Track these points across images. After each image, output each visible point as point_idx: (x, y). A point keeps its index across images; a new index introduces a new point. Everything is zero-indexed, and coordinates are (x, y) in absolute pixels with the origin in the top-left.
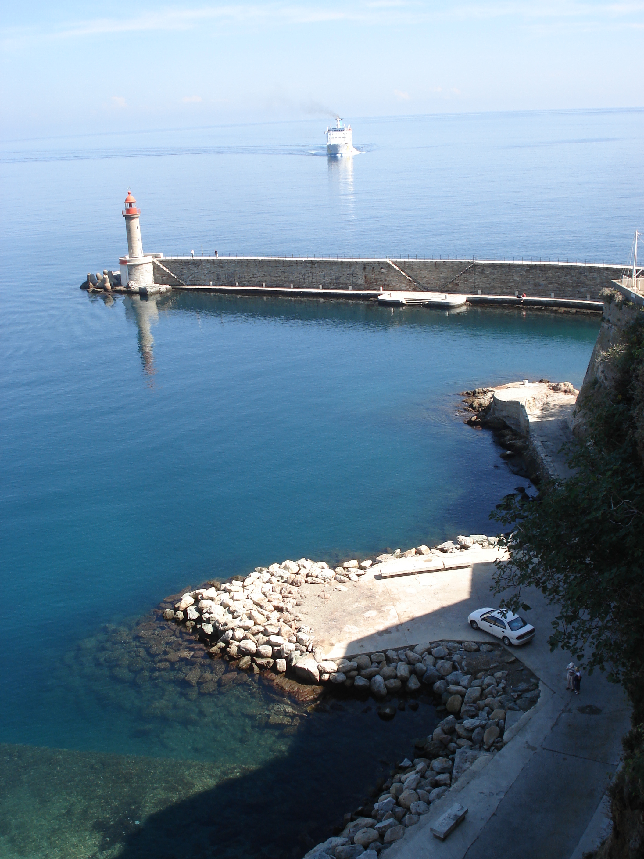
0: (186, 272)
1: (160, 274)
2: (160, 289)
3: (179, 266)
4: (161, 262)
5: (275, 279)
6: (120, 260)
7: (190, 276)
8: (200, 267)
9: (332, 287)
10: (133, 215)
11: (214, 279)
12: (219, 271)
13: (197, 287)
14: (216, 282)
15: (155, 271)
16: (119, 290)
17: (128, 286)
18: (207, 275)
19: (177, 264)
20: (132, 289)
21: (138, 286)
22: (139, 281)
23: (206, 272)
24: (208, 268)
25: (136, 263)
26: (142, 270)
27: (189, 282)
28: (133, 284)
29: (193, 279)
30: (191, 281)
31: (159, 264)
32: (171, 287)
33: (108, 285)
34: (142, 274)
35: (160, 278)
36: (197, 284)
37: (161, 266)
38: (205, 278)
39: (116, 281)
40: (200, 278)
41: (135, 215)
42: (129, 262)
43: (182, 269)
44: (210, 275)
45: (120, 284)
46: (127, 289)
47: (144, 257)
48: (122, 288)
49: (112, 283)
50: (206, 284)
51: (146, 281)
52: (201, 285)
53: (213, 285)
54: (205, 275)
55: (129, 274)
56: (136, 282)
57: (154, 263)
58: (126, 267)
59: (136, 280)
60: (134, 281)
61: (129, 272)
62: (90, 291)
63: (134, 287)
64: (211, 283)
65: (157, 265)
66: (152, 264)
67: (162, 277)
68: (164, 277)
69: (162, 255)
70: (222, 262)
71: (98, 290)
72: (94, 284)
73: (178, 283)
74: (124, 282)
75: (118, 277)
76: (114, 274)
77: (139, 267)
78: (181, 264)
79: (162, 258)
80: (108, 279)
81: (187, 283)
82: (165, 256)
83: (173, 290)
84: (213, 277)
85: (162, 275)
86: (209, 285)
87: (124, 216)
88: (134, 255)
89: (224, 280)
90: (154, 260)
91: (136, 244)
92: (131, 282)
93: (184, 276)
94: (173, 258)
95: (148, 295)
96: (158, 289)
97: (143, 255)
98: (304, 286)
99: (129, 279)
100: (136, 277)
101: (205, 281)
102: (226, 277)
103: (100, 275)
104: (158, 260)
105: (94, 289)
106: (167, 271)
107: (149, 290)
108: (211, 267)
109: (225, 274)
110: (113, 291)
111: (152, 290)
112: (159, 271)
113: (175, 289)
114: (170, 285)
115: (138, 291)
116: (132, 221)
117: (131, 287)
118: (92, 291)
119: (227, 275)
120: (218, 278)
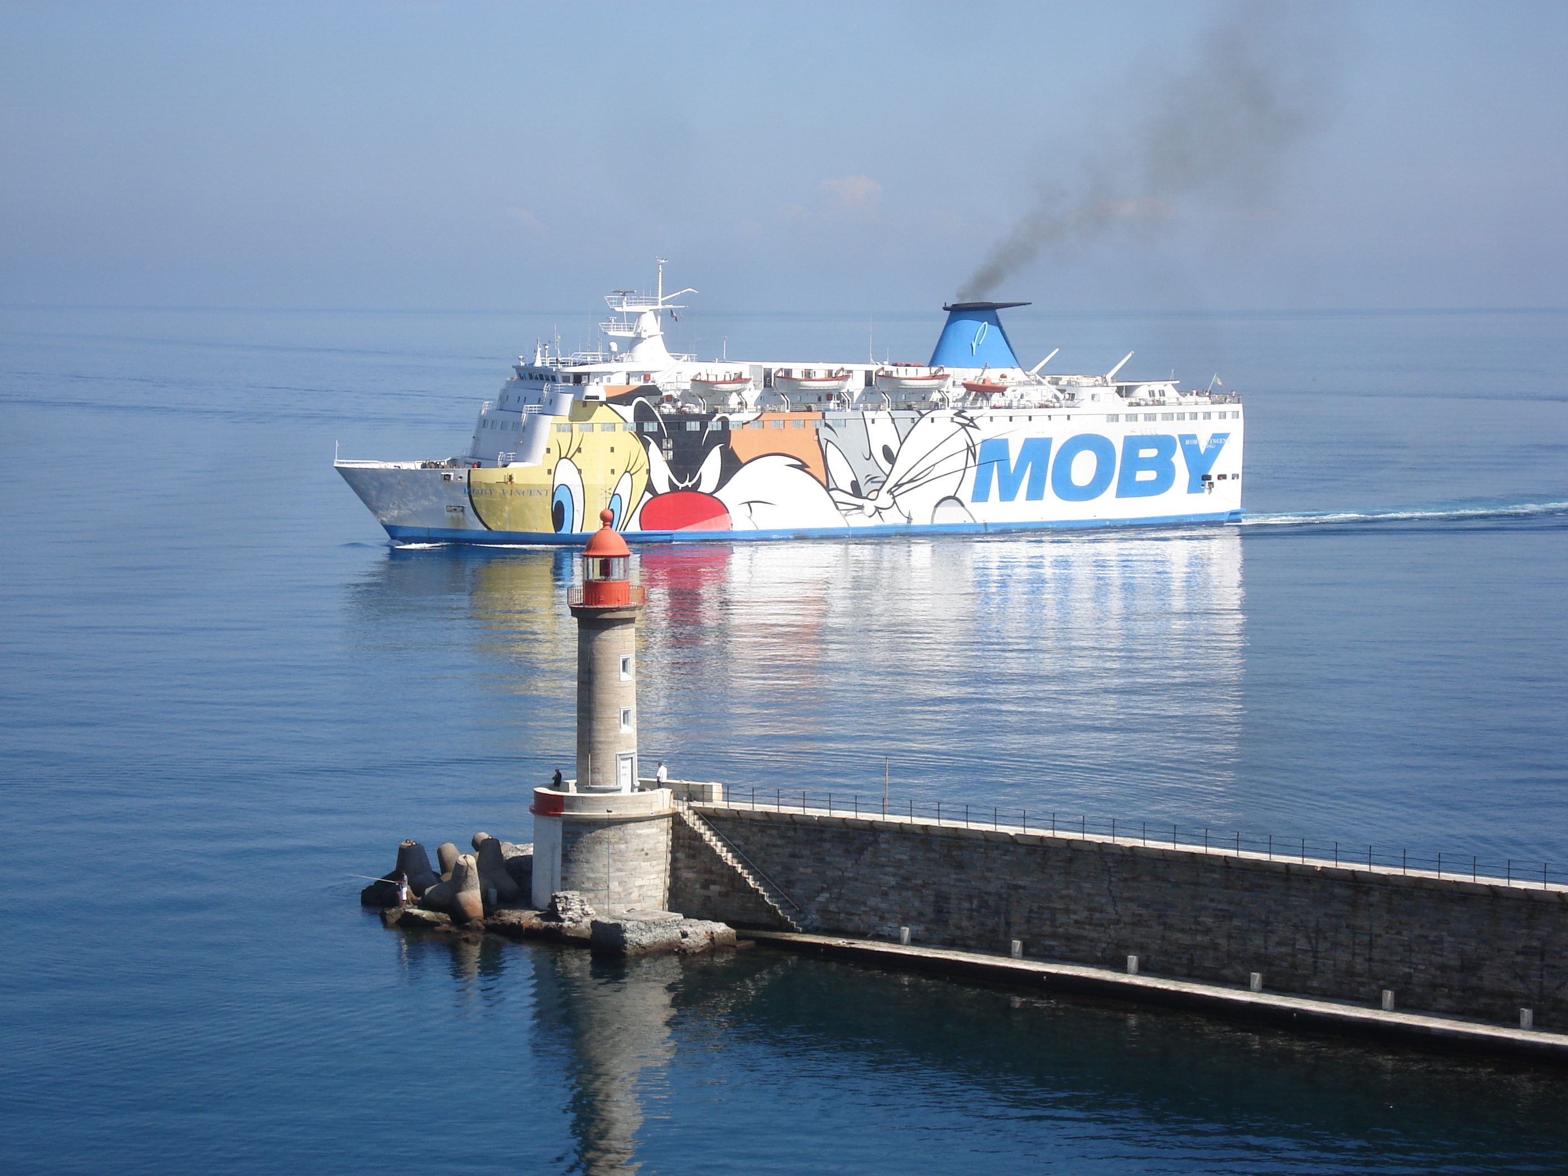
0: (809, 871)
1: (698, 872)
2: (685, 935)
3: (779, 842)
4: (709, 818)
5: (1186, 939)
6: (537, 793)
7: (823, 890)
8: (867, 855)
9: (1444, 1003)
10: (611, 610)
11: (921, 914)
12: (944, 880)
13: (841, 942)
14: (927, 930)
15: (680, 855)
16: (513, 924)
17: (552, 913)
18: (893, 896)
19: (774, 832)
20: (567, 923)
21: (598, 913)
22: (602, 894)
23: (892, 881)
24: (899, 864)
25: (601, 813)
26: (623, 846)
27: (814, 917)
28: (576, 906)
29: (832, 907)
30: (824, 911)
31: (700, 828)
32: (733, 931)
33: (472, 896)
34: (619, 865)
35: (697, 886)
36: (850, 927)
37: (708, 835)
38: (883, 906)
39: (509, 884)
40: (864, 903)
41: (619, 609)
42: (571, 808)
43: (793, 855)
44: (905, 893)
45: (523, 899)
46: (545, 923)
47: (641, 790)
48: (528, 918)
49: (493, 892)
50: (886, 930)
51: (635, 895)
52: (863, 936)
53: (915, 941)
54: (885, 894)
55: (567, 859)
56: (591, 895)
57: (676, 819)
58: (555, 830)
59: (592, 888)
60: (582, 890)
61: (564, 848)
62: (392, 920)
63: (575, 917)
64: (906, 932)
65: (691, 829)
66: (666, 824)
67: (705, 886)
68: (712, 887)
69: (717, 789)
70: (963, 843)
71: (426, 914)
72: (417, 889)
73: (764, 918)
74: (540, 892)
75: (522, 868)
76: (510, 851)
77: (611, 833)
78: (791, 833)
79: (718, 801)
80: (474, 874)
81: (807, 922)
82: (727, 796)
83: (742, 944)
84: (917, 904)
85: (707, 877)
86: (897, 940)
87: (575, 612)
88: (598, 777)
89: (965, 923)
90: (682, 807)
91: (612, 734)
92: (569, 894)
93: (798, 891)
94: (759, 808)
95: (624, 955)
96: (675, 933)
97: (637, 784)
98: (1315, 984)
99: (564, 879)
100: (592, 875)
101: (882, 918)
102: (971, 910)
103: (450, 849)
104: (696, 812)
105: (416, 911)
106: (729, 858)
107: (636, 936)
108: (912, 859)
109: (970, 898)
110: (490, 929)
111: (646, 939)
112: (693, 857)
113: (751, 943)
114: (729, 924)
115: (588, 933)
116: (607, 635)
117: (562, 916)
118: (399, 916)
119: (975, 902)
120: (939, 911)
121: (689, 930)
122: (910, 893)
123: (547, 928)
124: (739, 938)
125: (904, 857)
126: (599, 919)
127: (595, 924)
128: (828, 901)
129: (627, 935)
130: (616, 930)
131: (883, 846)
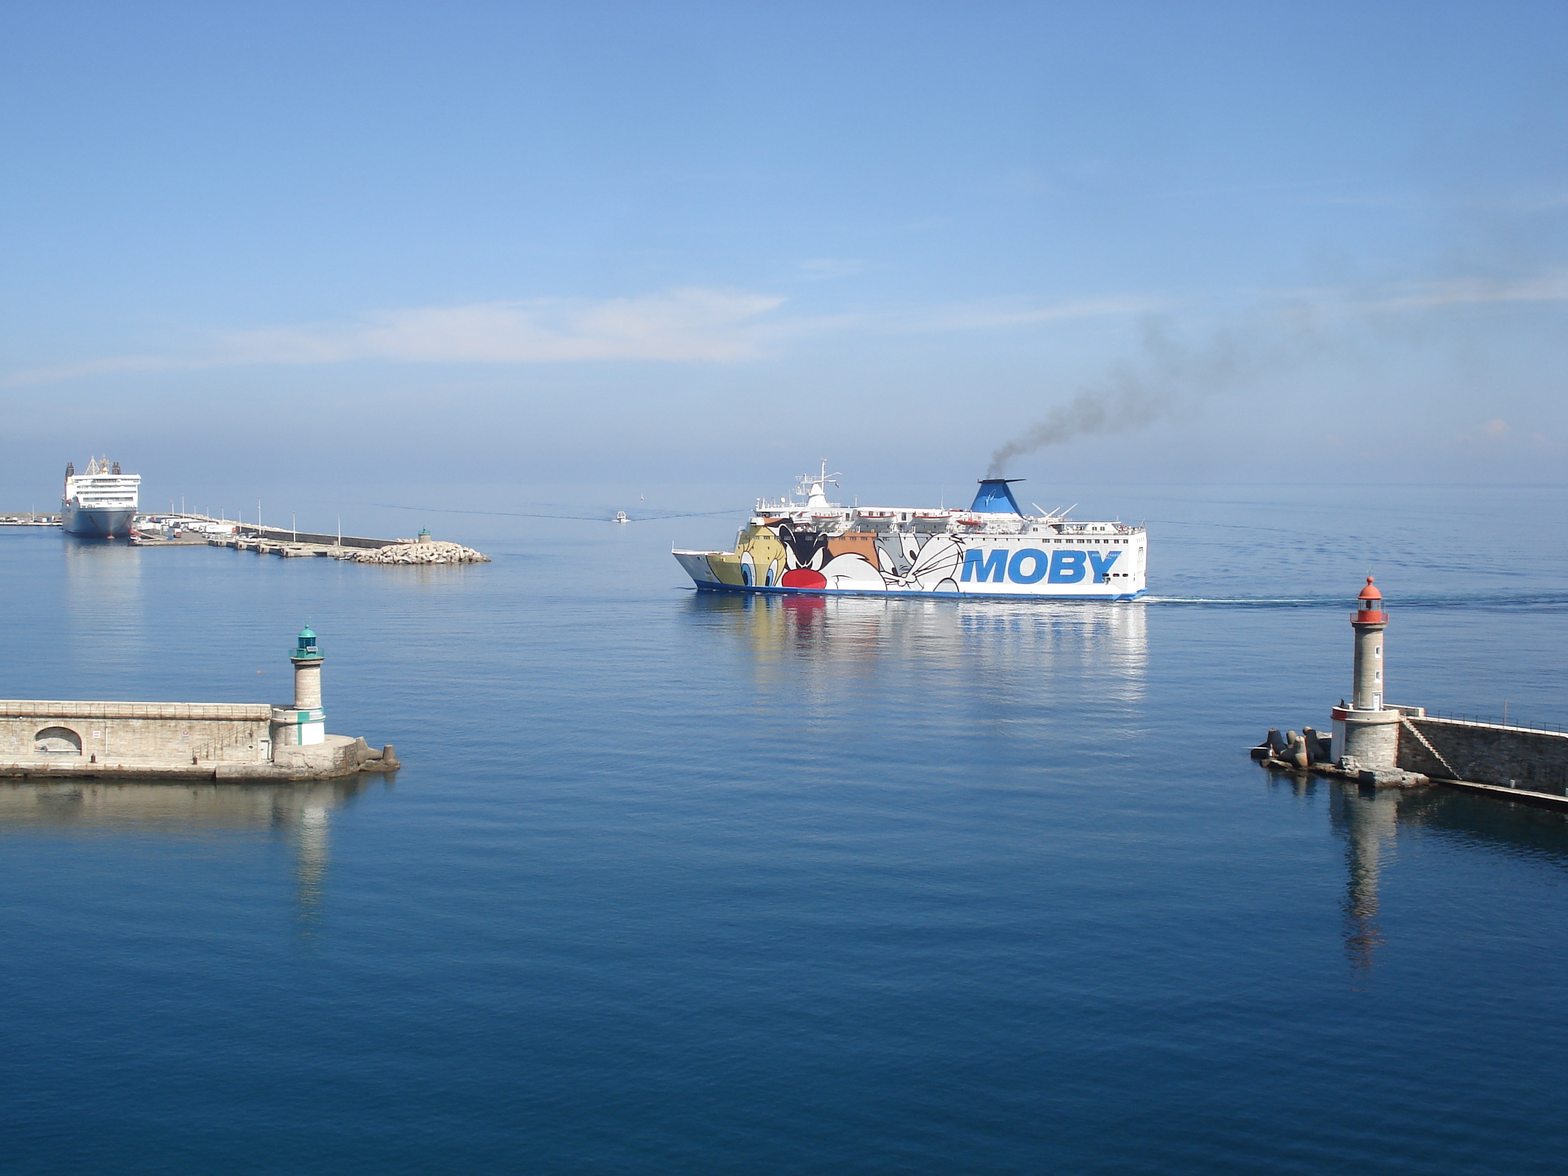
0: (1465, 751)
1: (1411, 750)
2: (1404, 779)
3: (1451, 737)
4: (1417, 724)
6: (1334, 709)
7: (1472, 761)
8: (1495, 745)
10: (1371, 624)
11: (1521, 774)
12: (1533, 758)
13: (1480, 786)
14: (1524, 782)
15: (1402, 741)
16: (1321, 770)
17: (1340, 765)
18: (1507, 765)
19: (1449, 732)
20: (1347, 771)
21: (1362, 767)
22: (1364, 758)
23: (1507, 758)
24: (1510, 750)
25: (1365, 720)
26: (1375, 736)
27: (1468, 774)
28: (1352, 763)
29: (1477, 769)
30: (1472, 771)
31: (1412, 729)
32: (1427, 778)
33: (1302, 756)
34: (1373, 745)
35: (1410, 756)
36: (1485, 779)
37: (1416, 732)
38: (1502, 769)
39: (1320, 751)
40: (1493, 768)
41: (1375, 624)
42: (1350, 717)
43: (1458, 744)
44: (1513, 764)
45: (1326, 758)
46: (1337, 770)
47: (1384, 710)
48: (1329, 767)
49: (1312, 755)
50: (1503, 781)
51: (1380, 759)
52: (1492, 783)
53: (1517, 787)
54: (1503, 764)
55: (1347, 741)
56: (1359, 758)
57: (1401, 724)
58: (1342, 727)
59: (1360, 755)
60: (1354, 756)
61: (1346, 735)
62: (1265, 764)
63: (1351, 768)
64: (1513, 782)
65: (1408, 729)
66: (1396, 726)
67: (1414, 756)
68: (1418, 757)
69: (1421, 710)
70: (1543, 741)
71: (1280, 763)
72: (1277, 751)
73: (1443, 773)
74: (1335, 755)
75: (1326, 744)
76: (1320, 735)
77: (1369, 729)
78: (1457, 733)
79: (1421, 716)
80: (1303, 745)
81: (1464, 776)
82: (1426, 714)
84: (1519, 769)
85: (1415, 752)
86: (1509, 786)
87: (1354, 625)
88: (1363, 703)
89: (1542, 779)
90: (1404, 719)
91: (1370, 683)
92: (1348, 757)
93: (1460, 761)
94: (1442, 720)
95: (1374, 787)
96: (1399, 778)
97: (1382, 707)
99: (1346, 750)
100: (1359, 749)
101: (1501, 776)
102: (1546, 773)
103: (1292, 733)
104: (1411, 721)
105: (1276, 761)
106: (1426, 744)
107: (1380, 778)
108: (1517, 747)
109: (1545, 767)
110: (1310, 771)
111: (1385, 780)
112: (1409, 742)
113: (1437, 784)
114: (1425, 775)
115: (1357, 776)
116: (1368, 636)
117: (1345, 767)
118: (1268, 763)
119: (1548, 770)
120: (1530, 773)
121: (1406, 777)
122: (1515, 764)
123: (1338, 772)
124: (1430, 781)
125: (1512, 747)
126: (1362, 769)
127: (1360, 771)
128: (1475, 766)
129: (1376, 778)
130: (1371, 775)
131: (1503, 741)
